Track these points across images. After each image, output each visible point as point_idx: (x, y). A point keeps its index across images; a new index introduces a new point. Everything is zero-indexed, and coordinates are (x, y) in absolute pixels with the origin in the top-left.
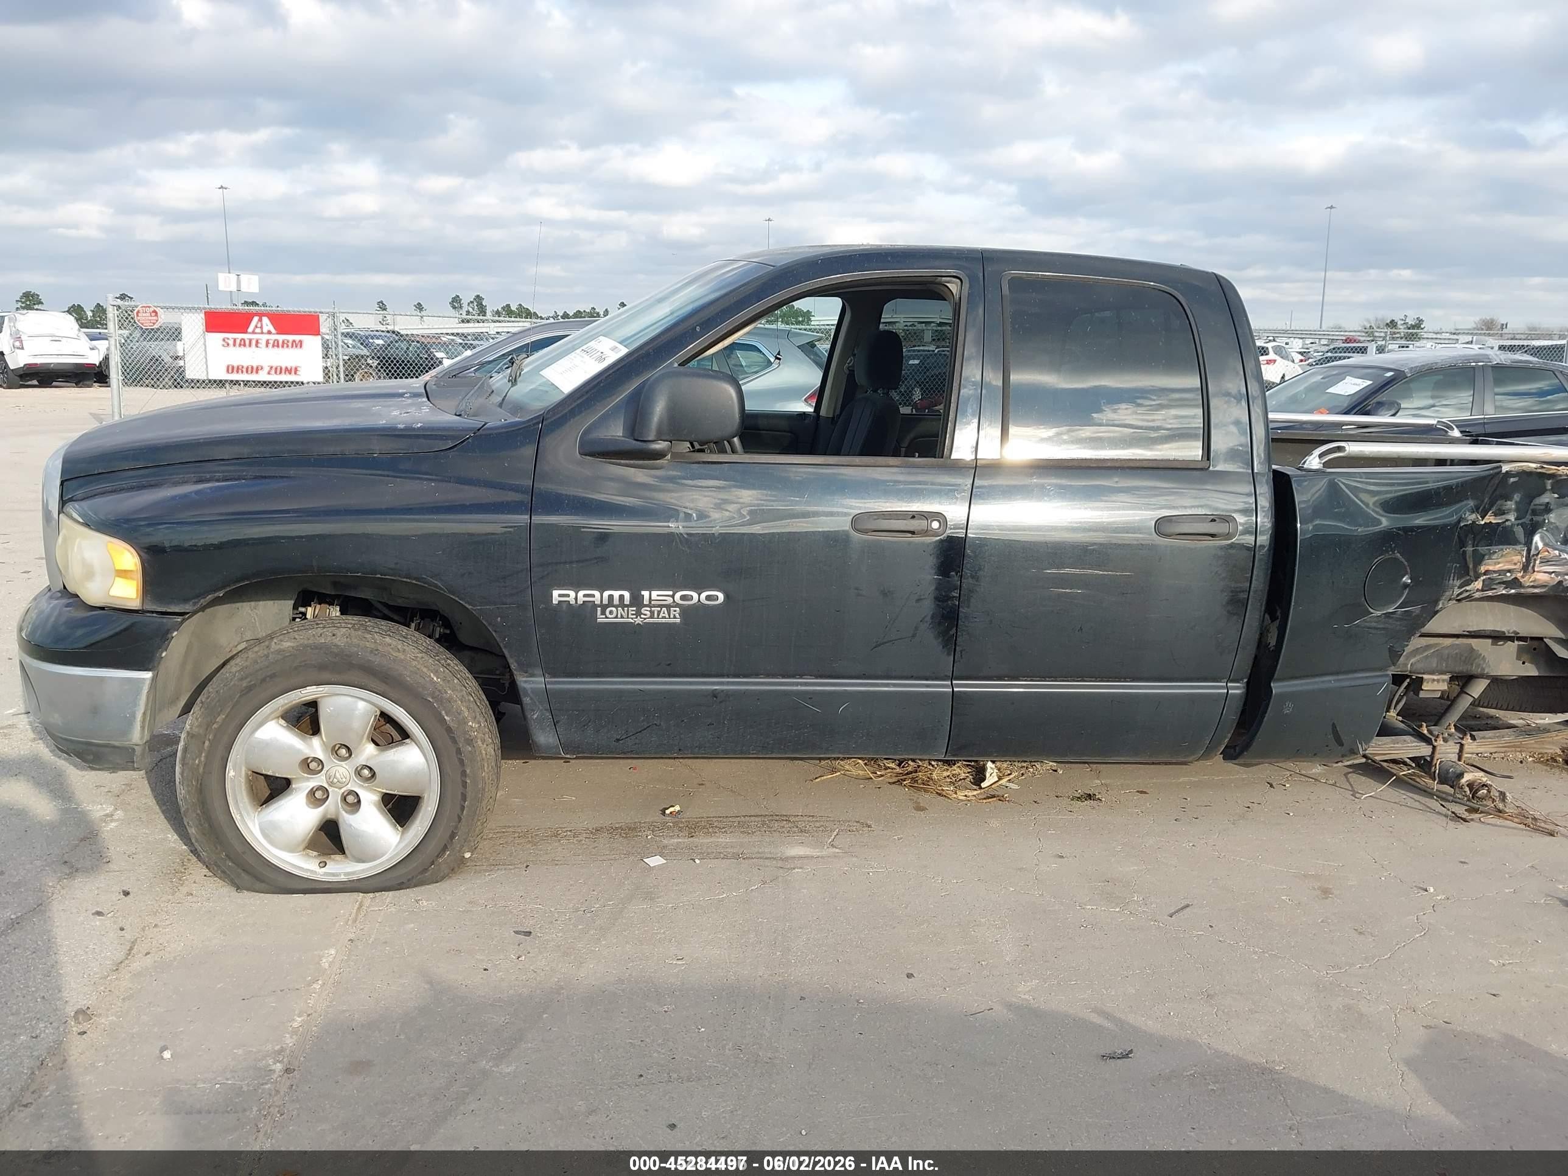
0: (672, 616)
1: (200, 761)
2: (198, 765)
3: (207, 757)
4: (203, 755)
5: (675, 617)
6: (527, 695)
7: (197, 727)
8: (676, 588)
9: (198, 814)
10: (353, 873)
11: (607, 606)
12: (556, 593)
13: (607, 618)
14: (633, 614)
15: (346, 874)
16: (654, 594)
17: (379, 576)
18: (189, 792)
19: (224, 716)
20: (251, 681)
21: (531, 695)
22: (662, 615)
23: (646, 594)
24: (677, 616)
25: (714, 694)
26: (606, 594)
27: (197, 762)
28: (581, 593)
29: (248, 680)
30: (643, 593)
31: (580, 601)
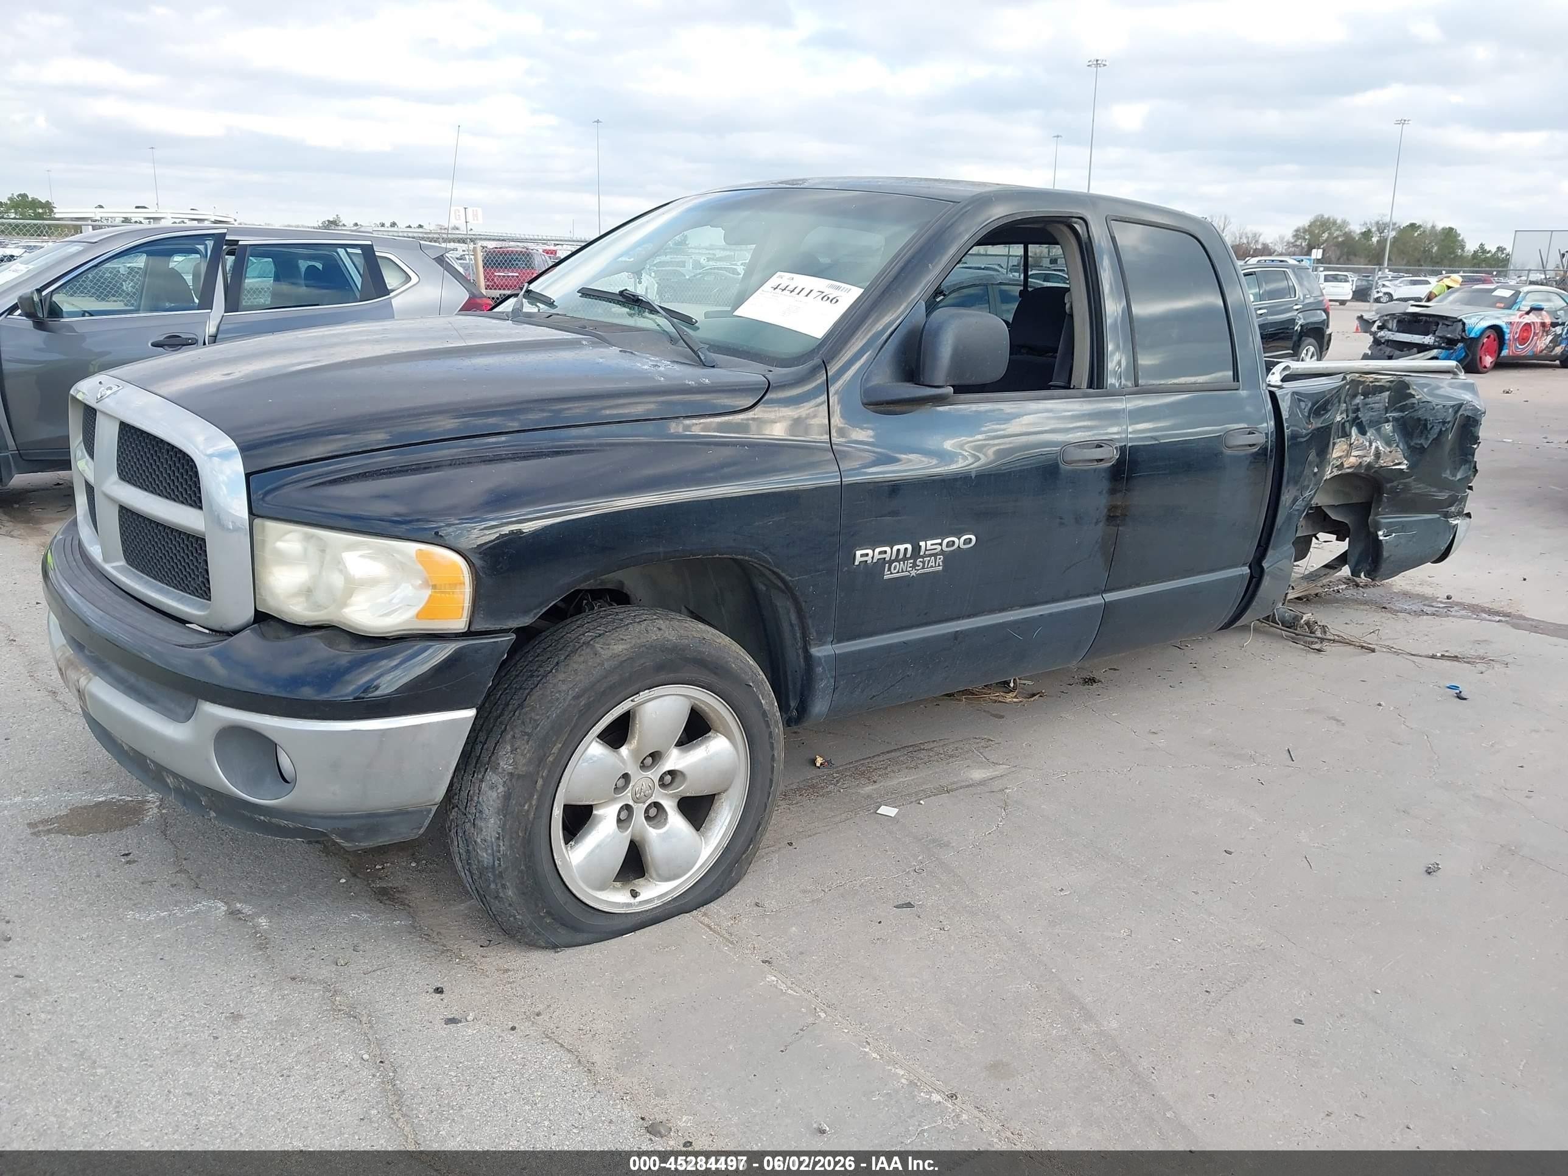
0: (937, 565)
1: (530, 806)
2: (528, 811)
3: (539, 799)
4: (535, 797)
5: (939, 566)
6: (820, 664)
7: (524, 765)
8: (943, 536)
9: (521, 872)
10: (666, 894)
11: (894, 561)
12: (858, 553)
13: (891, 573)
14: (910, 567)
15: (660, 897)
16: (929, 543)
17: (717, 556)
18: (511, 847)
19: (560, 746)
20: (589, 698)
21: (824, 664)
22: (930, 564)
23: (922, 544)
24: (941, 564)
25: (956, 635)
26: (895, 548)
27: (526, 807)
28: (878, 550)
29: (586, 696)
30: (921, 544)
31: (877, 556)
